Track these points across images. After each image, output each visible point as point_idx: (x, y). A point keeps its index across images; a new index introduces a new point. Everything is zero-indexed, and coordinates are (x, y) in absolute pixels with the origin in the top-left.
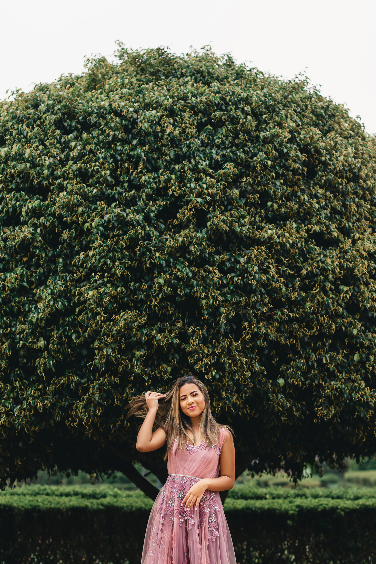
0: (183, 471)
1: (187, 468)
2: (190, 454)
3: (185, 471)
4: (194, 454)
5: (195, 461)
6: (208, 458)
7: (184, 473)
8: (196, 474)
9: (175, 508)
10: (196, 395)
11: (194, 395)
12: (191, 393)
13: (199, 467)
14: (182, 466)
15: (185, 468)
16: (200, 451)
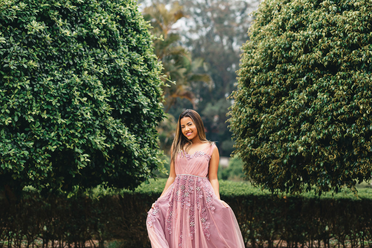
0: (184, 171)
1: (187, 169)
2: (189, 160)
3: (185, 171)
4: (191, 160)
5: (191, 164)
6: (200, 162)
7: (185, 173)
8: (193, 173)
9: (179, 196)
10: (191, 124)
11: (189, 124)
12: (187, 124)
13: (194, 168)
14: (184, 168)
15: (185, 170)
16: (194, 157)
